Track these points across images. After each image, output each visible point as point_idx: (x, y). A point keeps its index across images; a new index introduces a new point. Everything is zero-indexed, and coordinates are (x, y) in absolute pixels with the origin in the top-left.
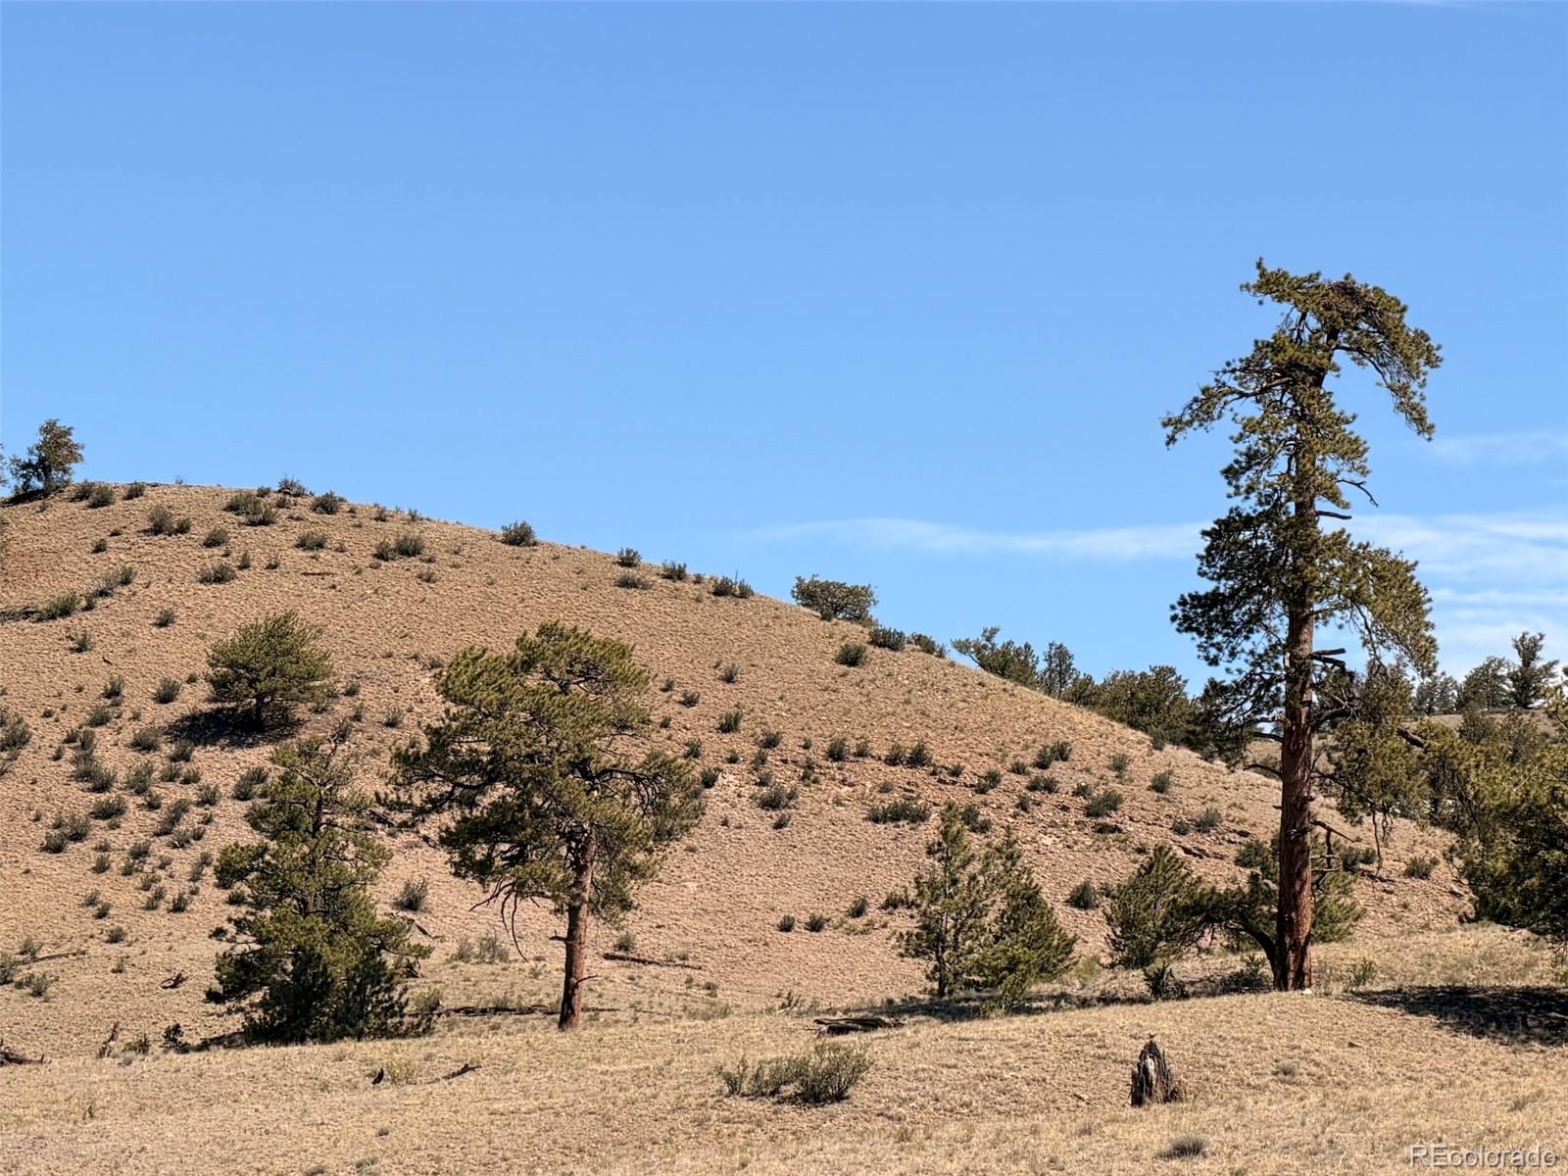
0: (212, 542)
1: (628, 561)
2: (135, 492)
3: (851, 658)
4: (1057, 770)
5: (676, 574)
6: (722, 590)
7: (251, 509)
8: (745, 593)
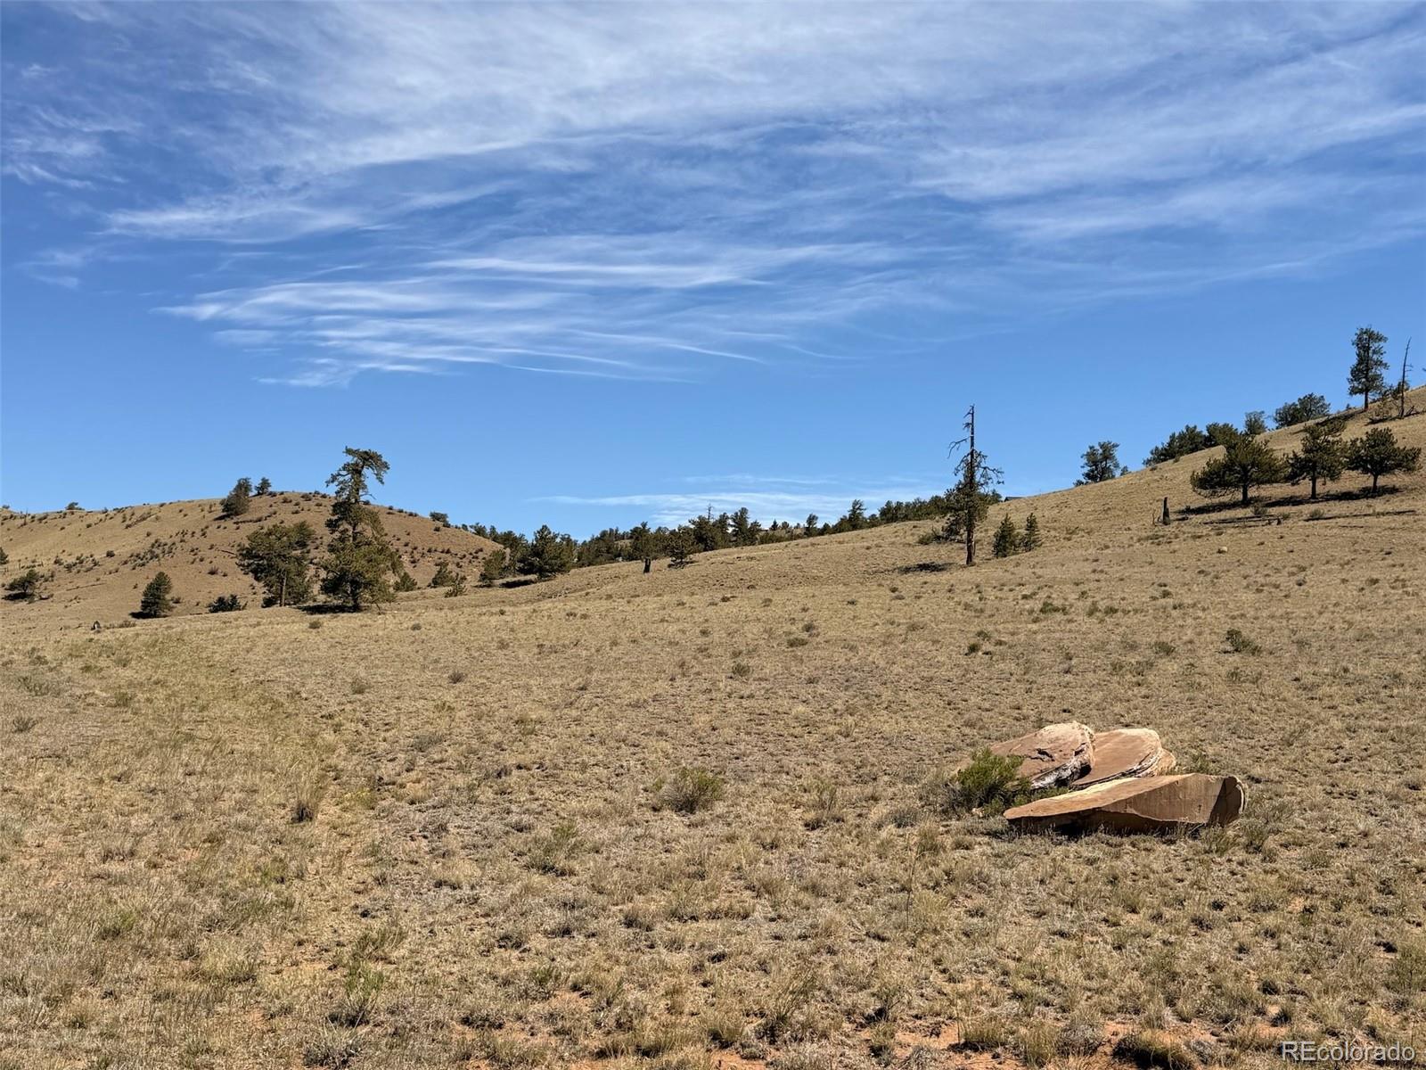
0: (297, 504)
1: (391, 508)
2: (282, 493)
3: (437, 529)
4: (480, 554)
5: (401, 511)
6: (411, 515)
7: (306, 497)
8: (416, 515)
